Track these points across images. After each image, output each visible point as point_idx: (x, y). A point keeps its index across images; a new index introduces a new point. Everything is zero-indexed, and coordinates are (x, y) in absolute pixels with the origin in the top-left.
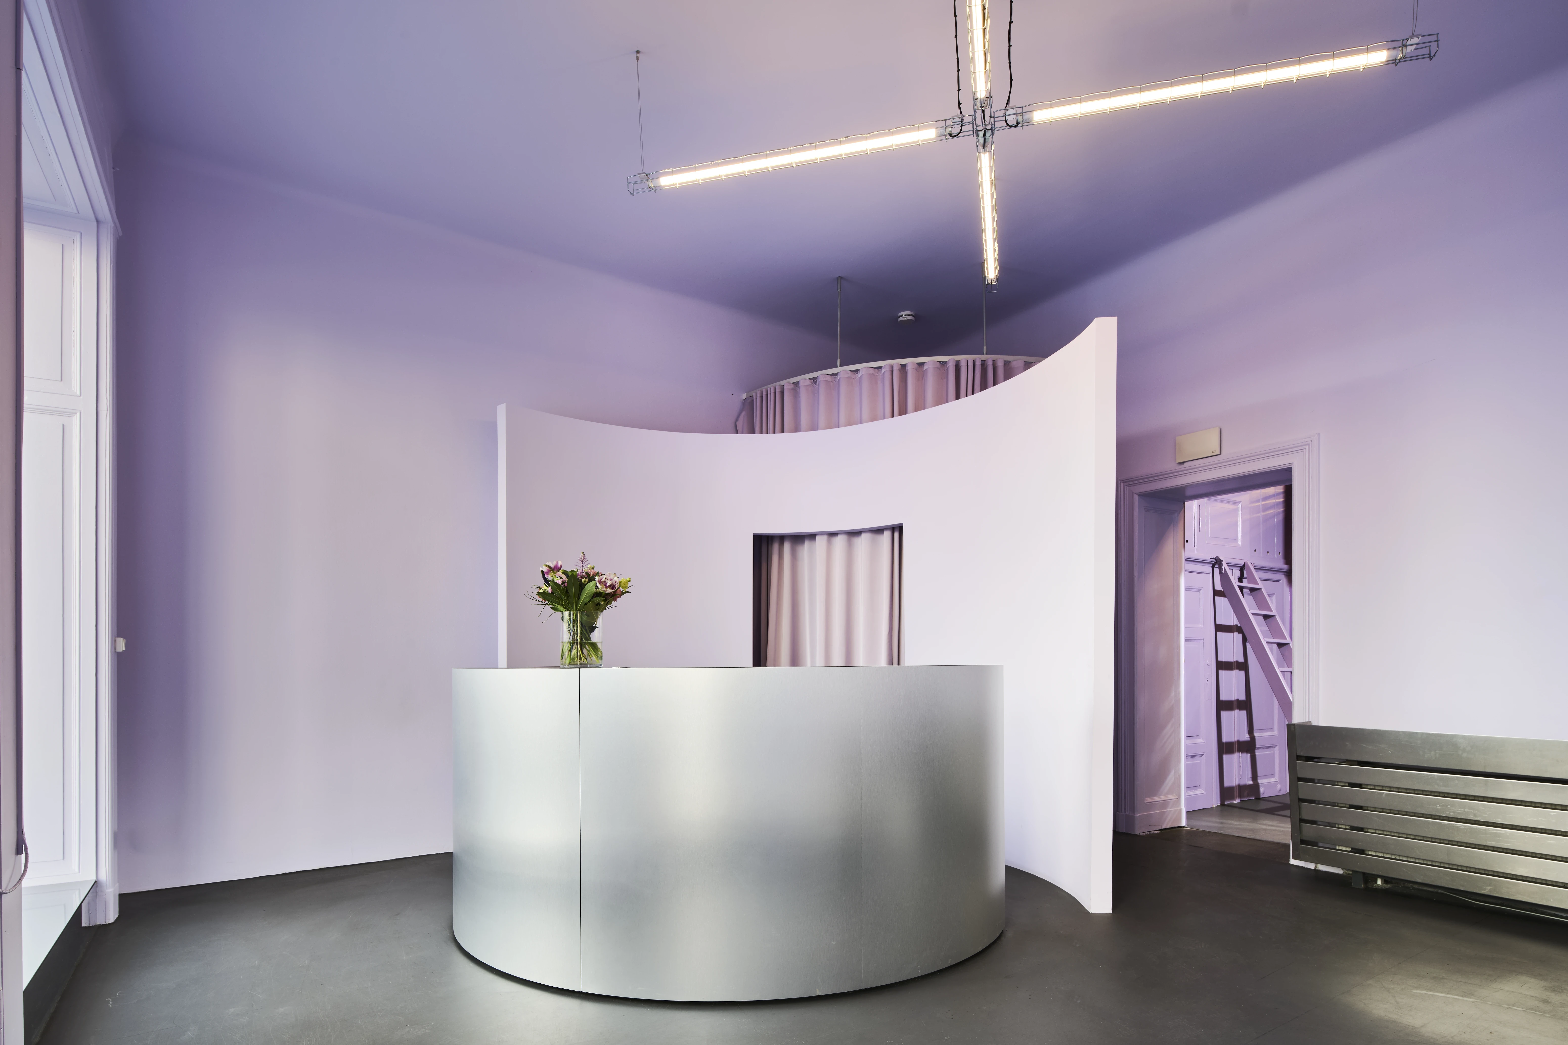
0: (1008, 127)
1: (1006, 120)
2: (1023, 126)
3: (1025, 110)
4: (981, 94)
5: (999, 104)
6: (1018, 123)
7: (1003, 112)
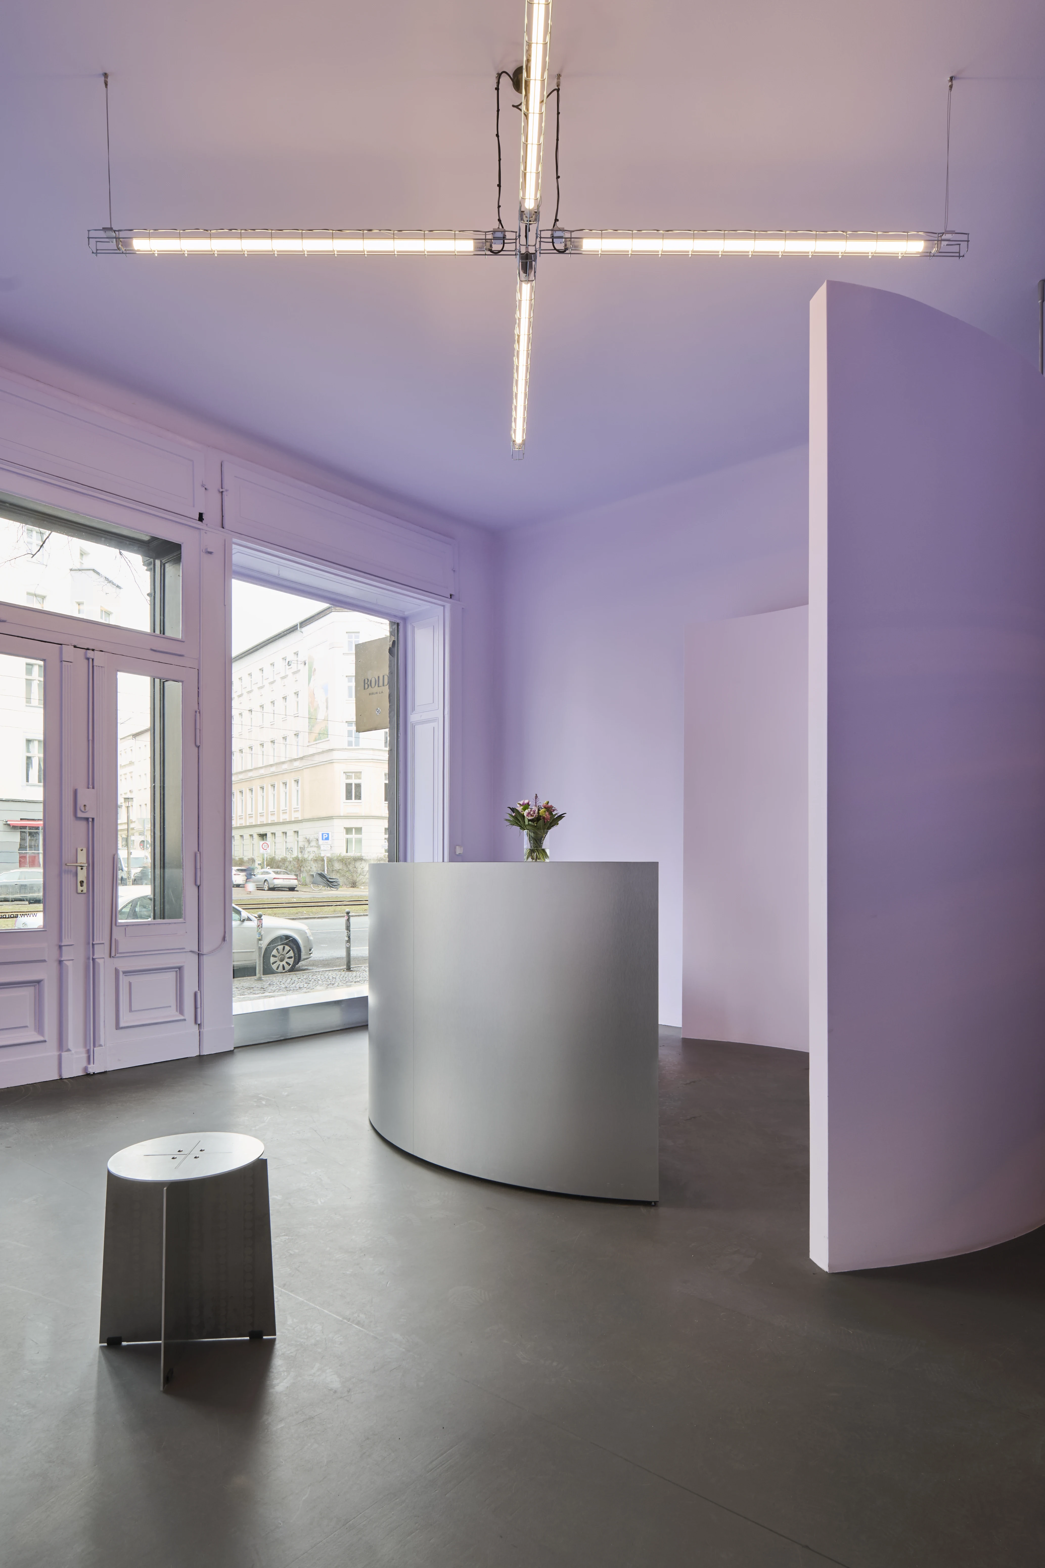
0: (555, 251)
1: (553, 242)
2: (571, 253)
3: (574, 235)
4: (530, 204)
5: (546, 222)
6: (566, 249)
7: (550, 232)
